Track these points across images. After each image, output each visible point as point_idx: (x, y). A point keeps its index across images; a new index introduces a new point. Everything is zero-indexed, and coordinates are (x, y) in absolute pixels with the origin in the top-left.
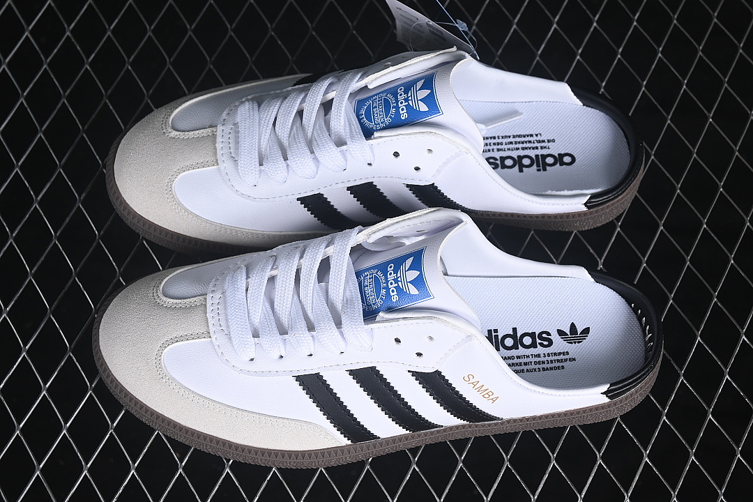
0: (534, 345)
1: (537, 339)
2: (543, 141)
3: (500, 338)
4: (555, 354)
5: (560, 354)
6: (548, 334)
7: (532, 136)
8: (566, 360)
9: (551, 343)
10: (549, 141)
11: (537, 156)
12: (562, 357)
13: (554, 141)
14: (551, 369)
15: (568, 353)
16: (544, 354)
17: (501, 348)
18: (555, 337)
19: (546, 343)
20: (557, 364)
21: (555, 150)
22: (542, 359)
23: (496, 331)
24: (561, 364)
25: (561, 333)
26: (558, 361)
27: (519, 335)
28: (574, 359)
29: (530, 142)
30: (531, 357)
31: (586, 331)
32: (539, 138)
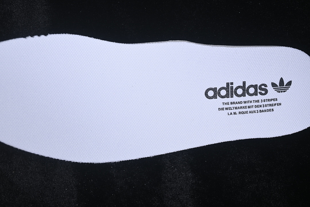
0: (255, 94)
1: (258, 89)
3: (234, 89)
4: (269, 100)
5: (271, 100)
6: (266, 86)
8: (275, 104)
9: (266, 92)
12: (273, 102)
14: (265, 111)
15: (276, 99)
16: (262, 100)
17: (234, 95)
18: (270, 88)
19: (263, 92)
20: (269, 108)
22: (260, 104)
23: (232, 83)
24: (271, 108)
25: (274, 85)
26: (270, 105)
27: (246, 87)
28: (280, 104)
30: (253, 102)
31: (290, 83)
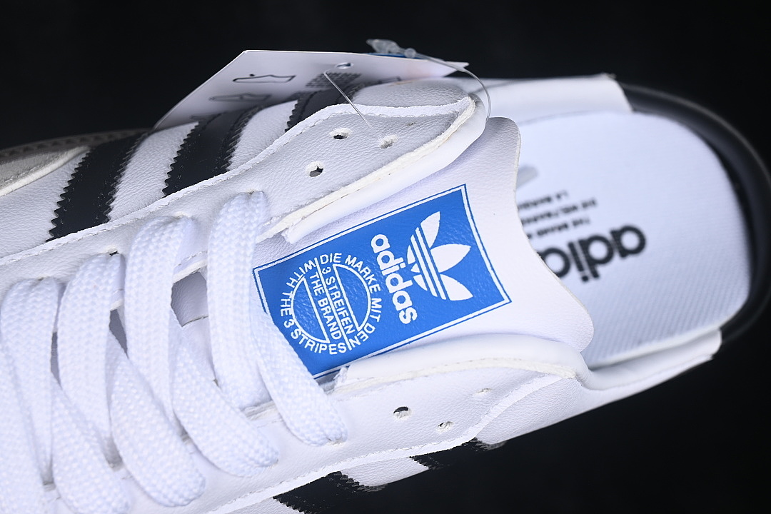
2: (574, 208)
7: (548, 200)
10: (585, 205)
11: (571, 245)
13: (593, 203)
21: (601, 223)
29: (549, 215)
32: (566, 202)
